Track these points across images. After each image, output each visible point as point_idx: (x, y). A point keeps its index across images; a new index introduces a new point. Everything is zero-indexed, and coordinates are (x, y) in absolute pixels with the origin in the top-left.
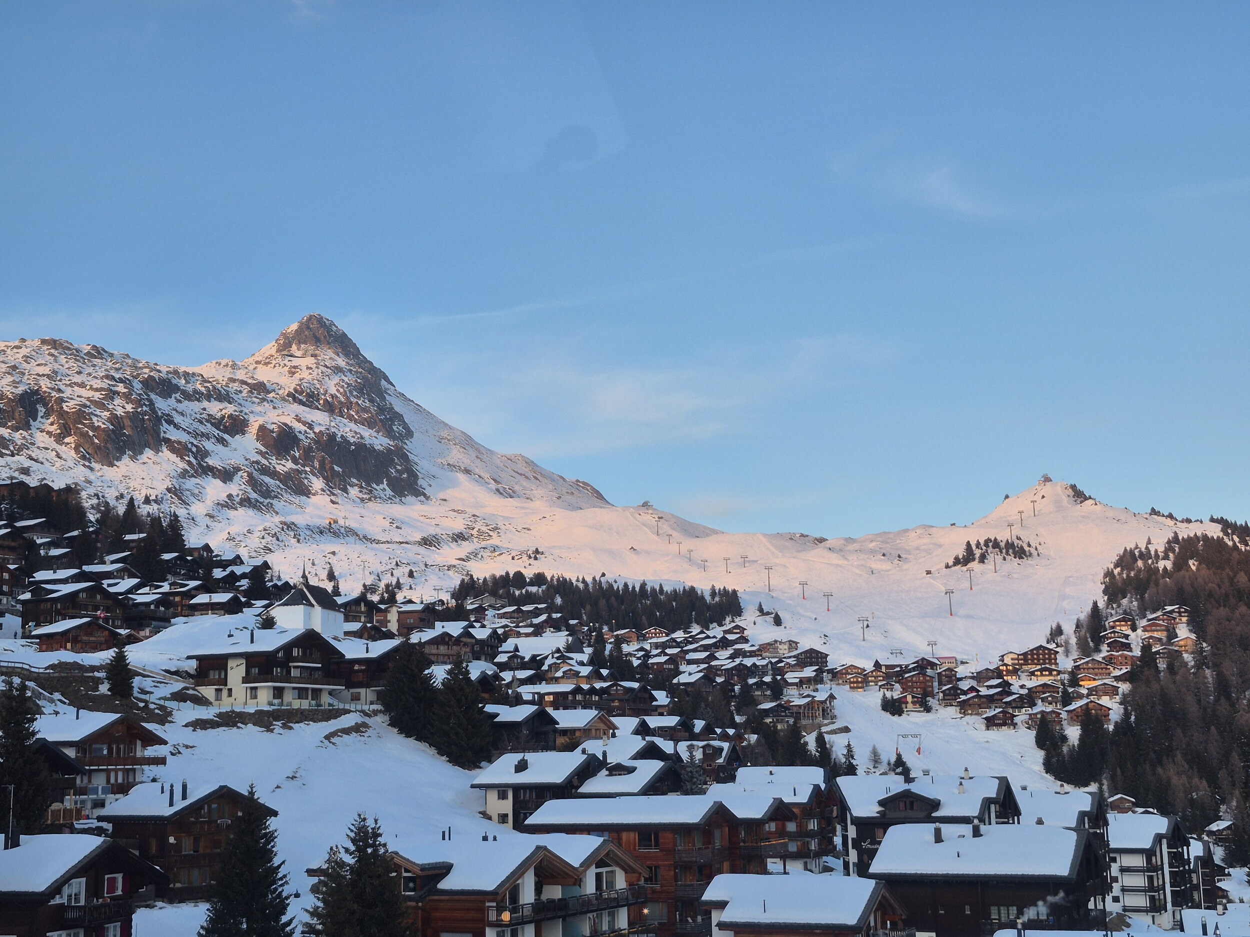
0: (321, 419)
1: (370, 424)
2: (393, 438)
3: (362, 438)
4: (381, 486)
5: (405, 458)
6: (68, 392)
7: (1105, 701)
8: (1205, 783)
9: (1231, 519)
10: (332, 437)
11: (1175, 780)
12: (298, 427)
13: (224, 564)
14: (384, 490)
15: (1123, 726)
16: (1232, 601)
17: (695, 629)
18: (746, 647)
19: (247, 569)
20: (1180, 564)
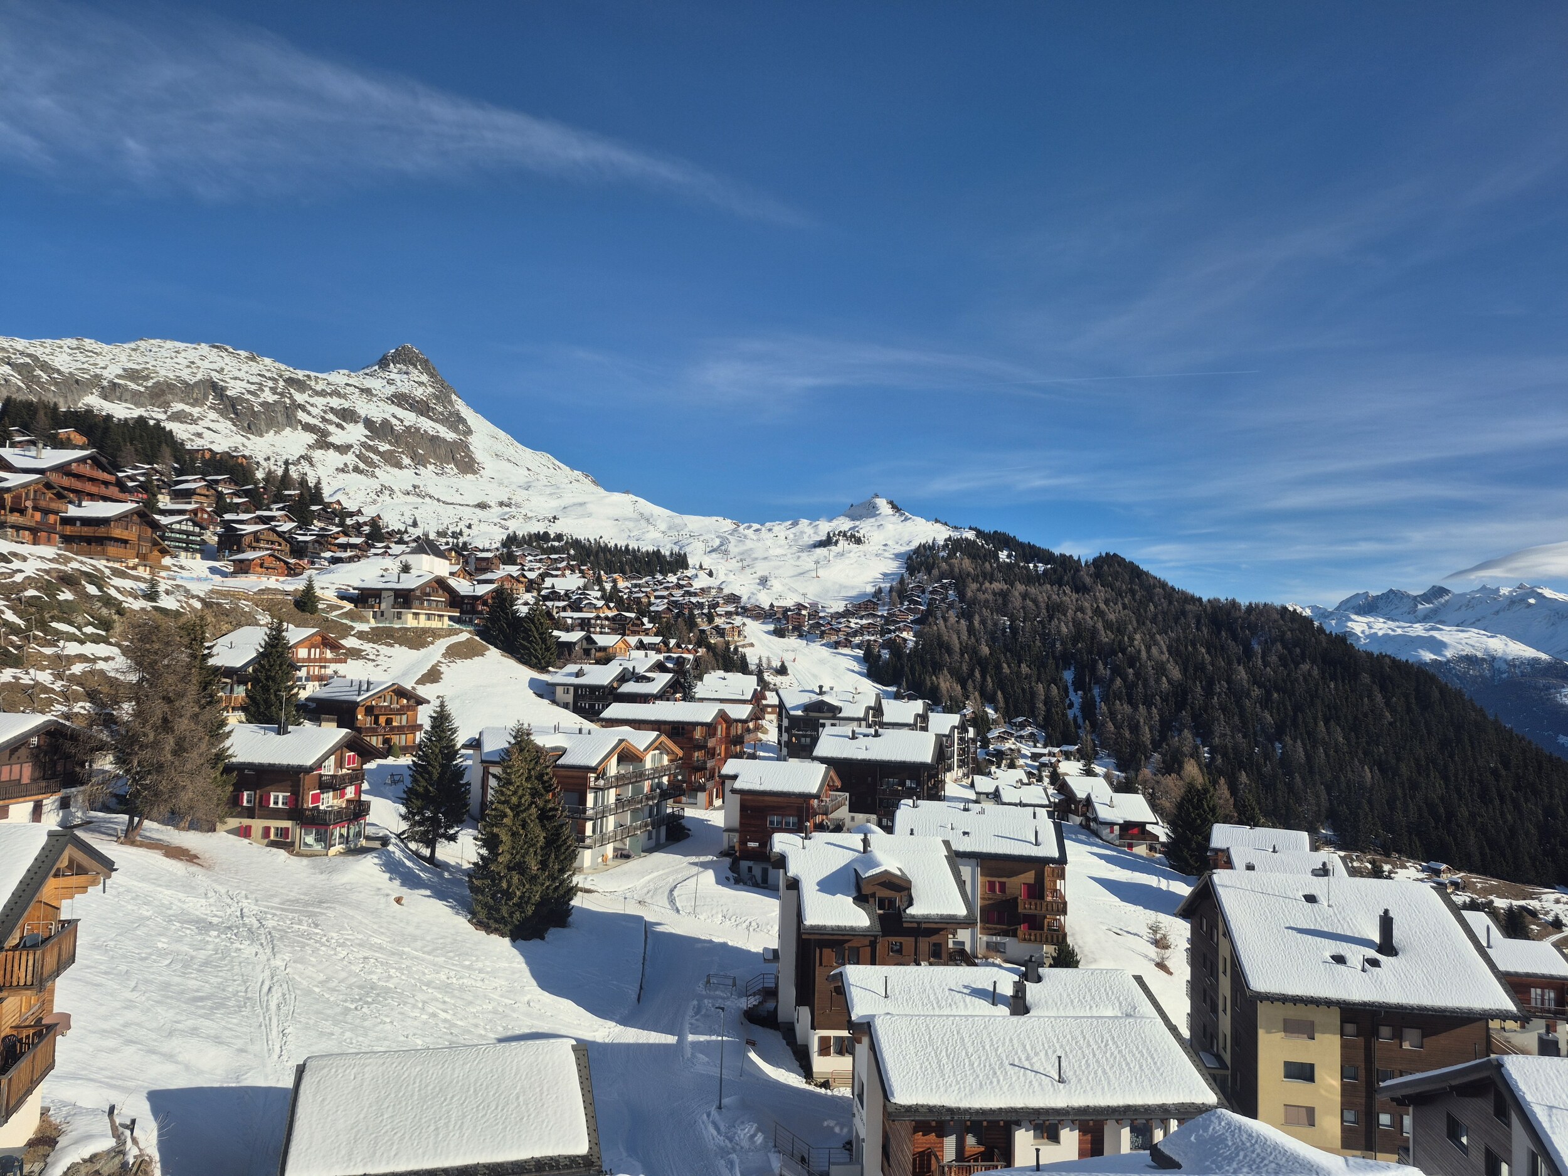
0: (410, 418)
1: (443, 422)
2: (459, 434)
3: (438, 432)
4: (450, 466)
5: (467, 447)
6: (232, 383)
7: (904, 635)
8: (959, 687)
9: (982, 528)
10: (418, 430)
11: (942, 685)
12: (394, 421)
13: (351, 515)
14: (452, 469)
15: (915, 649)
16: (981, 579)
17: (659, 577)
18: (692, 590)
19: (367, 519)
20: (952, 554)
